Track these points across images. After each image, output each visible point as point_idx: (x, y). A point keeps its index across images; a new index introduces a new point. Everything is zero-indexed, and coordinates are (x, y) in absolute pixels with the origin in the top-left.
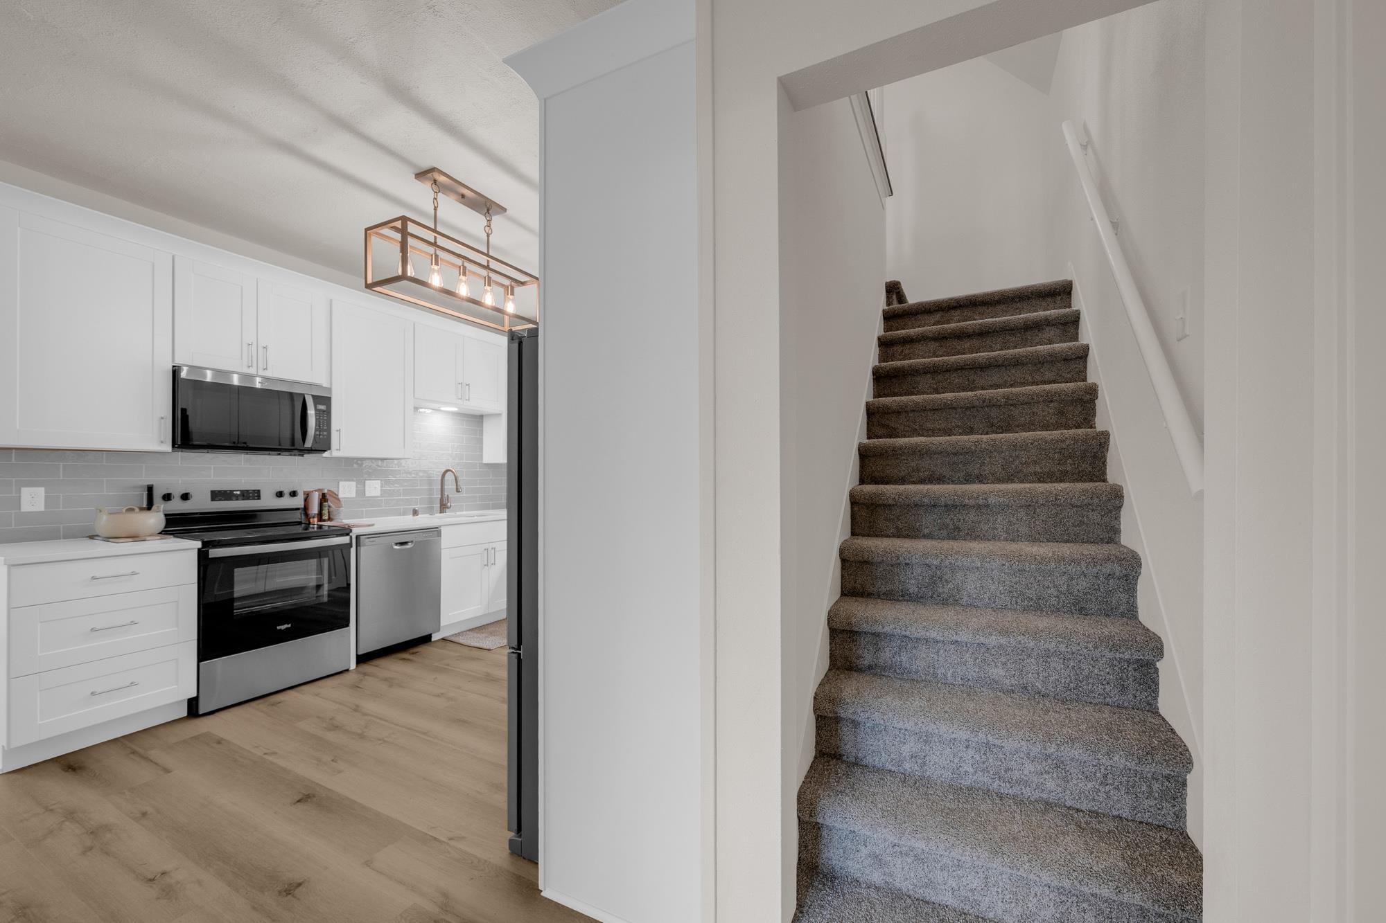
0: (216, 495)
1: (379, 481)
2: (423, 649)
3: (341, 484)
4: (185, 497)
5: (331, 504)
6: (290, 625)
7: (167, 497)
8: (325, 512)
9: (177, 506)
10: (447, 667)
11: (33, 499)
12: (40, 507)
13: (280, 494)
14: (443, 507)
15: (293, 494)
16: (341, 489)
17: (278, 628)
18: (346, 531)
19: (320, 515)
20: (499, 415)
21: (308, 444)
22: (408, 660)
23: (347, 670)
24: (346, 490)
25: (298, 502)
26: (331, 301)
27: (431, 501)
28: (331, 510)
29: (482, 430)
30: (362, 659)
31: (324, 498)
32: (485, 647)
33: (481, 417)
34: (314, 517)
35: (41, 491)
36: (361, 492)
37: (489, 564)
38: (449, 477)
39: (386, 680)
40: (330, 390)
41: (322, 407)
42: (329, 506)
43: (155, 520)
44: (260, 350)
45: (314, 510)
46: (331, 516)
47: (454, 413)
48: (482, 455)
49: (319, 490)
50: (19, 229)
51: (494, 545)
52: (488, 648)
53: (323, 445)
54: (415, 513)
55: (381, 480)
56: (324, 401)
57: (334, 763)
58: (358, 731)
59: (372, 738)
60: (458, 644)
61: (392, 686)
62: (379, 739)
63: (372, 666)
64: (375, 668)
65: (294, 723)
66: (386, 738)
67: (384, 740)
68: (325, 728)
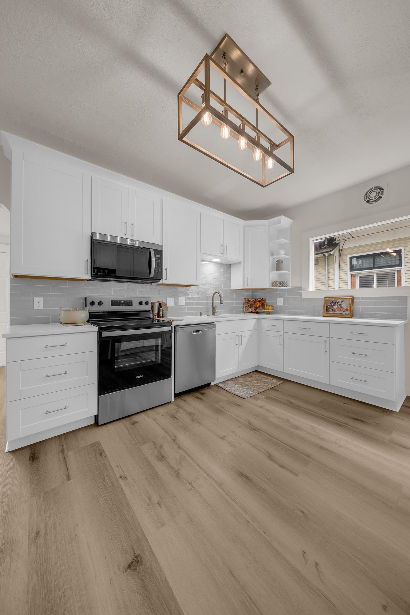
0: (114, 303)
1: (185, 298)
2: (206, 391)
3: (168, 298)
4: (100, 304)
5: (163, 309)
6: (142, 376)
7: (92, 304)
8: (161, 313)
9: (96, 308)
10: (222, 409)
11: (39, 303)
12: (42, 307)
13: (141, 303)
14: (214, 312)
15: (147, 303)
16: (168, 302)
17: (137, 377)
18: (169, 324)
19: (158, 314)
20: (240, 263)
21: (152, 275)
22: (200, 399)
23: (170, 402)
24: (170, 302)
25: (149, 307)
26: (162, 200)
27: (208, 309)
28: (163, 312)
29: (231, 272)
30: (177, 395)
31: (160, 306)
32: (241, 395)
33: (231, 264)
34: (156, 316)
35: (42, 299)
36: (177, 303)
37: (239, 344)
38: (217, 296)
39: (190, 414)
40: (162, 246)
41: (158, 256)
42: (162, 310)
43: (84, 315)
44: (131, 226)
45: (156, 312)
46: (163, 315)
47: (218, 263)
48: (230, 285)
49: (159, 302)
50: (23, 161)
51: (240, 333)
52: (242, 396)
53: (158, 277)
54: (201, 315)
55: (186, 297)
56: (159, 252)
57: (159, 508)
58: (176, 468)
59: (184, 481)
60: (226, 391)
61: (193, 421)
62: (189, 483)
63: (182, 401)
64: (184, 402)
65: (141, 446)
66: (193, 483)
67: (192, 486)
68: (156, 456)
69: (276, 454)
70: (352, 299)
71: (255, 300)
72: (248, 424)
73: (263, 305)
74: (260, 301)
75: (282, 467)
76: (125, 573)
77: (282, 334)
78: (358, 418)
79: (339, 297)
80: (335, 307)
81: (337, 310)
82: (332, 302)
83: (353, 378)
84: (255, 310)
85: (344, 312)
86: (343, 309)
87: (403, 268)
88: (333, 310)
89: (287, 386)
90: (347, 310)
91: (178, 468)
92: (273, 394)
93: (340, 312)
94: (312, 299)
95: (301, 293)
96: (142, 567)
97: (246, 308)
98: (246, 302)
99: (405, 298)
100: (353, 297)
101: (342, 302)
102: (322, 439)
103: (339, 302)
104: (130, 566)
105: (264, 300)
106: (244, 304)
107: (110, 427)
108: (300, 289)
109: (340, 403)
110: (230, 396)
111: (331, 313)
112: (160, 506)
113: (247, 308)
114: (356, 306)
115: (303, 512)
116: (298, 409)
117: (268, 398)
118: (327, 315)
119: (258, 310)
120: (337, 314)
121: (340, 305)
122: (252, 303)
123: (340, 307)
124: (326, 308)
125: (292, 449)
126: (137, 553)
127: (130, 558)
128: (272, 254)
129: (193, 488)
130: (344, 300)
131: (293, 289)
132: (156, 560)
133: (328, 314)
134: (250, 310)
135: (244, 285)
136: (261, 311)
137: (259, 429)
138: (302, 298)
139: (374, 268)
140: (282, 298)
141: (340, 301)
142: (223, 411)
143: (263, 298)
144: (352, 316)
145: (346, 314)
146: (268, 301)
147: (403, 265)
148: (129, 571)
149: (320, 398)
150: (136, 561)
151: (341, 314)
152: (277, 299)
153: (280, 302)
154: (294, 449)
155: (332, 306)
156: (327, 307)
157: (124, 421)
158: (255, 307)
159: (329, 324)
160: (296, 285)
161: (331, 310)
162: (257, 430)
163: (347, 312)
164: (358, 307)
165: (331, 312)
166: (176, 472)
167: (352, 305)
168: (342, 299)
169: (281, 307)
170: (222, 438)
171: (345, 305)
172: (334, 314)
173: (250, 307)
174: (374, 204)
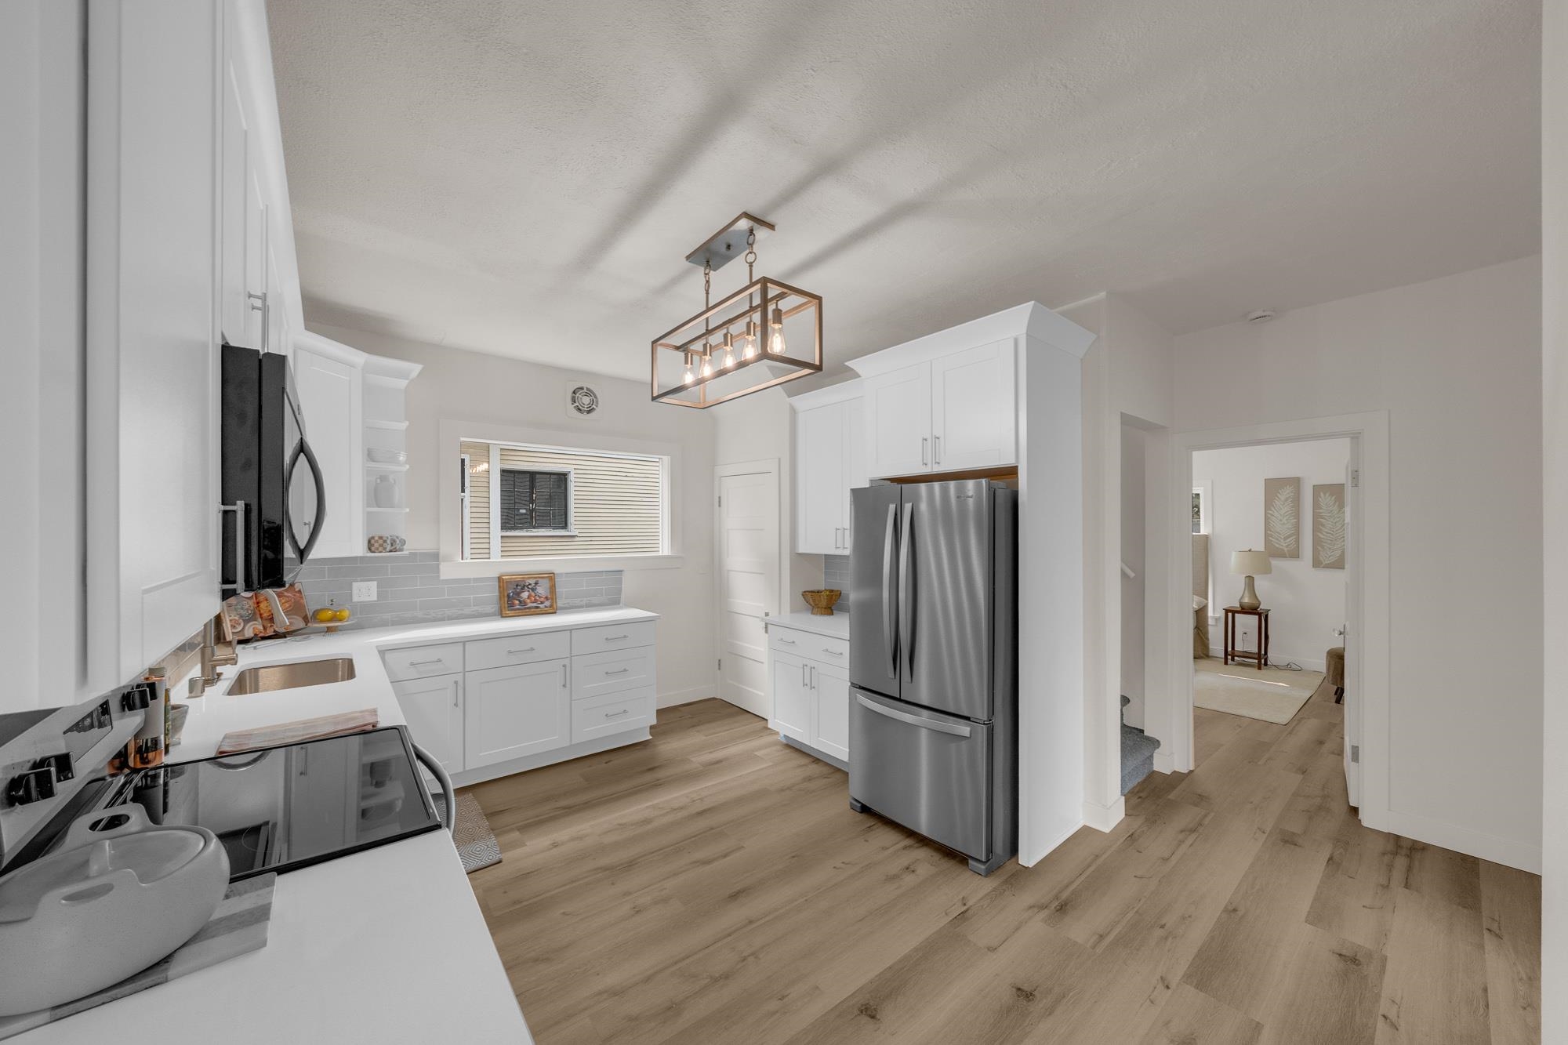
8: (169, 725)
10: (523, 904)
13: (133, 702)
32: (484, 864)
57: (790, 997)
58: (707, 981)
59: (739, 967)
62: (744, 960)
69: (699, 855)
70: (551, 577)
73: (298, 608)
75: (725, 856)
76: (881, 1020)
77: (459, 678)
78: (649, 767)
79: (530, 575)
80: (525, 595)
81: (528, 601)
82: (517, 586)
83: (606, 716)
84: (264, 628)
85: (542, 603)
86: (540, 597)
88: (520, 601)
90: (547, 598)
91: (707, 978)
92: (509, 819)
93: (535, 605)
94: (468, 580)
95: (438, 566)
96: (872, 1003)
97: (233, 627)
98: (230, 606)
99: (620, 573)
100: (554, 573)
101: (536, 584)
102: (681, 808)
103: (530, 584)
104: (873, 1017)
105: (300, 591)
108: (436, 556)
111: (518, 609)
112: (787, 995)
114: (561, 590)
116: (588, 806)
117: (524, 829)
118: (511, 614)
120: (529, 608)
121: (533, 590)
122: (249, 605)
123: (533, 594)
124: (506, 599)
125: (694, 838)
126: (856, 1012)
127: (865, 1019)
128: (369, 455)
130: (540, 581)
131: (413, 556)
132: (862, 988)
133: (512, 610)
134: (249, 634)
136: (293, 629)
138: (441, 577)
140: (373, 580)
141: (532, 582)
144: (552, 610)
145: (546, 607)
146: (314, 594)
148: (878, 1017)
150: (866, 1012)
151: (537, 607)
152: (354, 583)
153: (365, 591)
155: (518, 594)
156: (508, 596)
158: (261, 619)
159: (569, 631)
160: (429, 545)
161: (517, 602)
162: (633, 863)
163: (547, 603)
164: (563, 590)
165: (518, 607)
166: (715, 980)
167: (553, 589)
168: (536, 578)
169: (366, 607)
170: (638, 911)
171: (542, 590)
172: (525, 609)
173: (246, 622)
174: (585, 416)
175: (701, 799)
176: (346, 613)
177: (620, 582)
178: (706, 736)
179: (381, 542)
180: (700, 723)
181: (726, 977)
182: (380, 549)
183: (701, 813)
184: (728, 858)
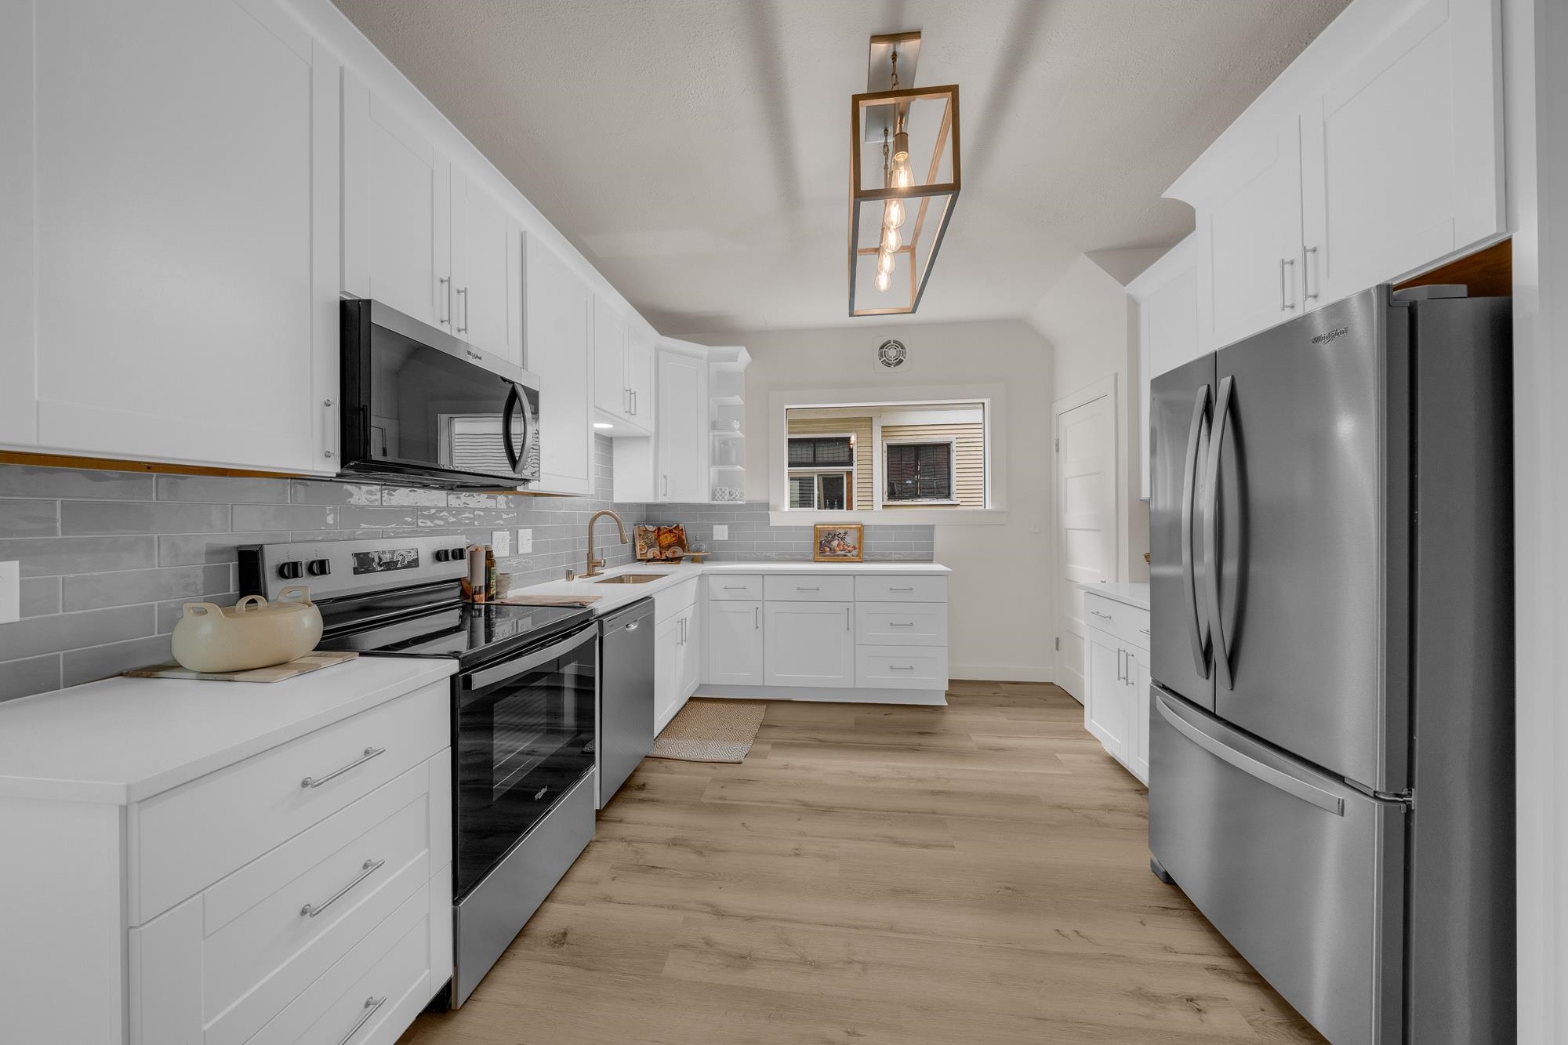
0: (359, 564)
1: (531, 530)
3: (495, 535)
4: (319, 567)
6: (546, 788)
7: (289, 571)
8: (493, 582)
10: (726, 802)
12: (11, 611)
13: (440, 556)
14: (593, 564)
15: (457, 554)
16: (495, 543)
17: (537, 797)
19: (488, 587)
20: (647, 438)
23: (592, 840)
24: (498, 546)
25: (460, 569)
26: (524, 233)
27: (574, 558)
28: (500, 578)
29: (612, 458)
31: (490, 560)
32: (728, 760)
33: (611, 438)
34: (480, 593)
35: (11, 569)
36: (515, 548)
37: (682, 642)
39: (674, 843)
40: (536, 378)
42: (495, 575)
44: (455, 294)
45: (481, 581)
48: (614, 492)
49: (480, 547)
51: (682, 615)
53: (529, 474)
54: (569, 575)
56: (533, 398)
58: (793, 957)
59: (838, 965)
60: (685, 763)
61: (700, 853)
62: (849, 963)
63: (614, 824)
64: (619, 824)
65: (661, 972)
66: (856, 958)
67: (859, 962)
68: (727, 966)
69: (898, 832)
70: (861, 529)
71: (659, 529)
72: (804, 808)
73: (680, 542)
74: (670, 531)
75: (925, 846)
77: (759, 605)
78: (921, 731)
79: (840, 526)
80: (835, 543)
81: (838, 549)
82: (829, 534)
83: (892, 668)
84: (661, 553)
85: (850, 552)
86: (848, 546)
87: (854, 468)
88: (830, 549)
89: (780, 713)
90: (854, 548)
91: (797, 954)
92: (774, 734)
93: (843, 553)
94: (790, 528)
95: (769, 515)
97: (641, 550)
98: (640, 535)
99: (932, 527)
100: (862, 525)
101: (846, 533)
102: (919, 780)
103: (840, 534)
105: (682, 530)
106: (634, 538)
107: (494, 994)
108: (766, 506)
109: (878, 715)
110: (707, 769)
111: (828, 556)
112: (859, 1035)
113: (644, 548)
114: (868, 541)
115: (1009, 889)
116: (839, 746)
117: (777, 745)
118: (822, 559)
119: (669, 554)
120: (837, 556)
121: (842, 539)
122: (653, 536)
123: (842, 543)
124: (819, 546)
125: (907, 814)
128: (714, 426)
129: (865, 965)
130: (849, 531)
131: (748, 505)
133: (824, 556)
134: (650, 556)
135: (656, 495)
136: (676, 556)
137: (831, 808)
138: (771, 525)
139: (815, 464)
140: (725, 524)
141: (842, 532)
142: (733, 805)
143: (677, 527)
144: (861, 559)
145: (853, 556)
146: (691, 533)
147: (855, 464)
149: (849, 717)
151: (845, 556)
152: (715, 527)
153: (721, 533)
154: (909, 812)
155: (829, 542)
156: (821, 543)
157: (521, 952)
158: (660, 547)
159: (854, 577)
160: (757, 497)
161: (828, 549)
162: (831, 810)
163: (855, 552)
164: (870, 541)
165: (828, 553)
166: (804, 962)
167: (860, 539)
168: (844, 528)
169: (722, 544)
170: (797, 854)
171: (850, 540)
172: (834, 556)
173: (650, 547)
174: (892, 369)
175: (948, 780)
176: (704, 547)
177: (931, 537)
178: (1008, 719)
179: (720, 492)
180: (1014, 705)
181: (817, 966)
182: (721, 498)
183: (935, 793)
184: (925, 850)
